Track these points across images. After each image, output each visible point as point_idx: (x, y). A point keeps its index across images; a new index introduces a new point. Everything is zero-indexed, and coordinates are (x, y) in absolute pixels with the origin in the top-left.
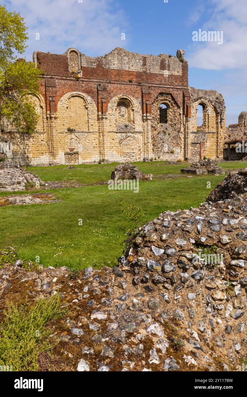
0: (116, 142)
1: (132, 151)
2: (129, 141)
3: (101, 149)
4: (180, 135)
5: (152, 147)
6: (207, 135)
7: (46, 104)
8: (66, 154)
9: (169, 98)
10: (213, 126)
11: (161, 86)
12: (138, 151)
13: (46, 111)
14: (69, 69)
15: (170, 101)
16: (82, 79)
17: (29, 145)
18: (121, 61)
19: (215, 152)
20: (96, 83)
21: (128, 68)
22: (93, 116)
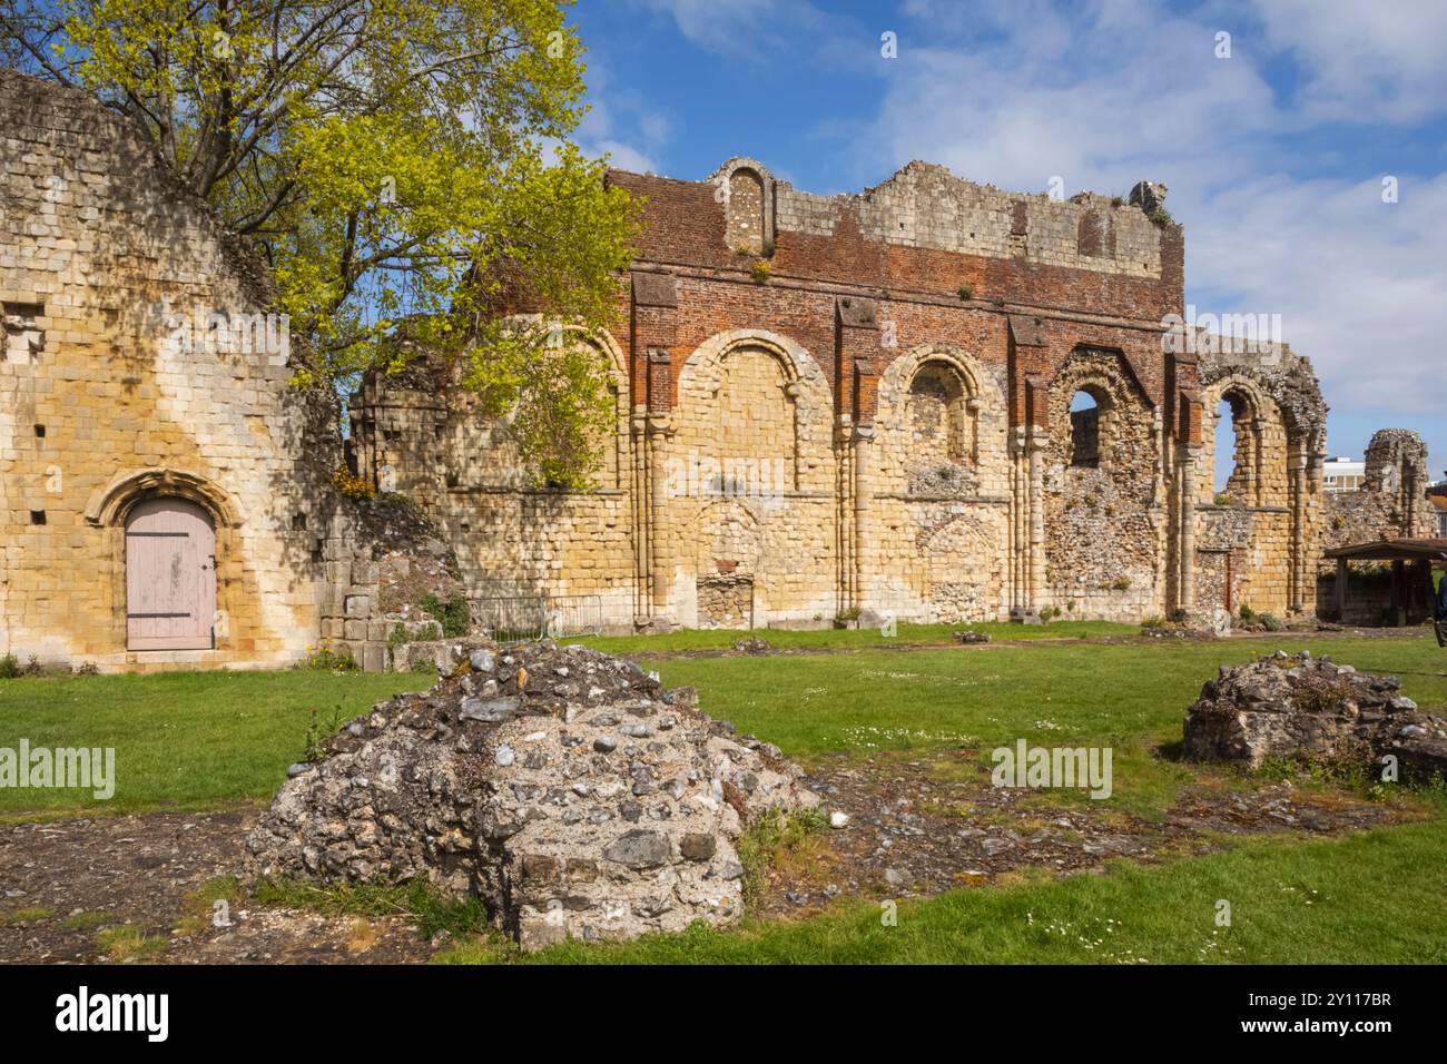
0: (903, 537)
1: (967, 578)
2: (956, 537)
3: (847, 567)
4: (1152, 515)
5: (1046, 562)
6: (1254, 518)
7: (632, 375)
8: (706, 583)
9: (1110, 367)
10: (1276, 484)
11: (1081, 317)
12: (989, 575)
13: (628, 405)
14: (726, 238)
15: (1112, 380)
16: (776, 280)
17: (558, 544)
18: (929, 213)
19: (1284, 590)
20: (834, 298)
21: (955, 242)
22: (816, 428)
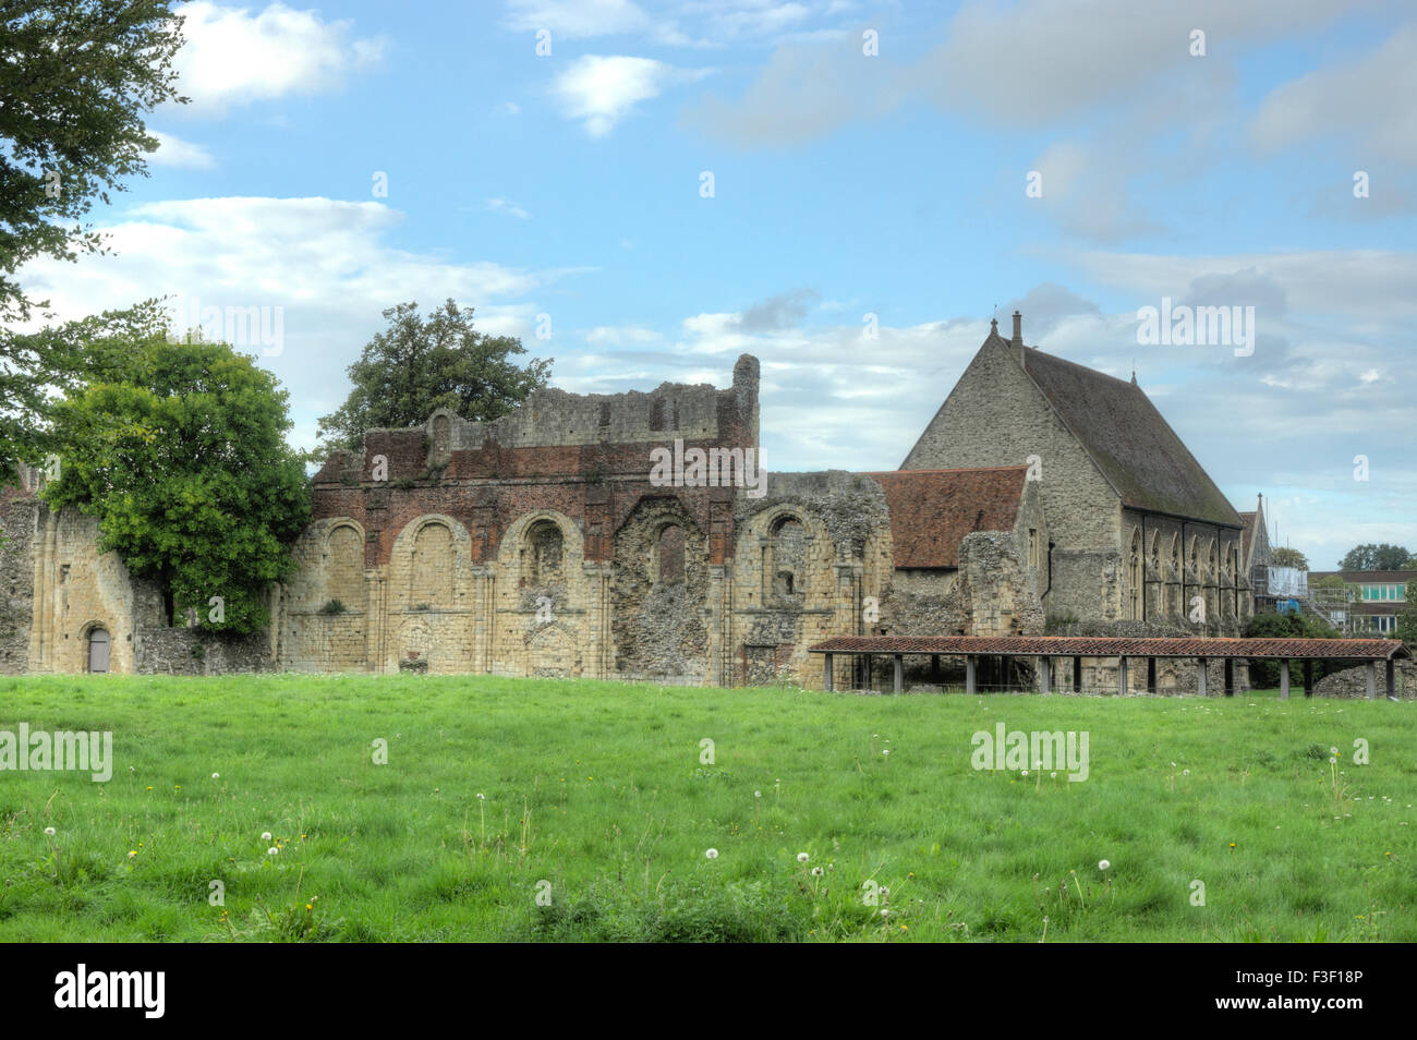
0: (516, 637)
1: (557, 665)
2: (550, 637)
8: (403, 665)
12: (573, 664)
14: (429, 459)
16: (447, 481)
18: (541, 424)
20: (479, 487)
21: (558, 439)
